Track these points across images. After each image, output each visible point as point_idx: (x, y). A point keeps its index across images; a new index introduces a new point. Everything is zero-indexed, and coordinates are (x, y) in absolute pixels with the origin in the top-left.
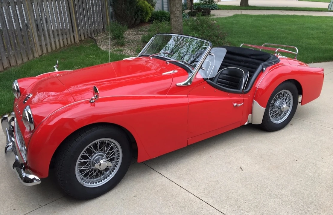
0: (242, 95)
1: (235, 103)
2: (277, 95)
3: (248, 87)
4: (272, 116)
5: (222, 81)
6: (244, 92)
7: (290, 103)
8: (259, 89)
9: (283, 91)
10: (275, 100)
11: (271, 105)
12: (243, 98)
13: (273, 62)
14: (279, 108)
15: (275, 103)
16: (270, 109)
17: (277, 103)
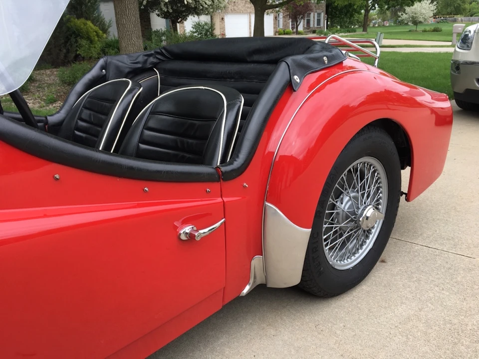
0: (217, 186)
1: (186, 222)
2: (343, 175)
3: (239, 152)
4: (331, 249)
5: (156, 137)
6: (224, 173)
7: (380, 198)
8: (283, 158)
9: (358, 163)
10: (338, 194)
11: (327, 212)
12: (220, 200)
13: (325, 58)
14: (353, 217)
15: (338, 204)
16: (325, 226)
17: (345, 204)
